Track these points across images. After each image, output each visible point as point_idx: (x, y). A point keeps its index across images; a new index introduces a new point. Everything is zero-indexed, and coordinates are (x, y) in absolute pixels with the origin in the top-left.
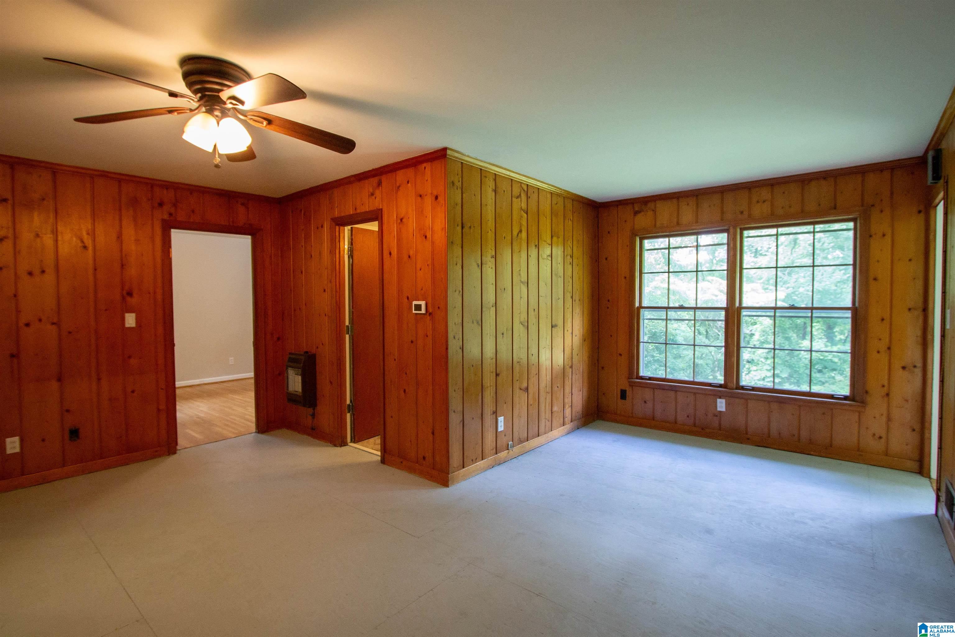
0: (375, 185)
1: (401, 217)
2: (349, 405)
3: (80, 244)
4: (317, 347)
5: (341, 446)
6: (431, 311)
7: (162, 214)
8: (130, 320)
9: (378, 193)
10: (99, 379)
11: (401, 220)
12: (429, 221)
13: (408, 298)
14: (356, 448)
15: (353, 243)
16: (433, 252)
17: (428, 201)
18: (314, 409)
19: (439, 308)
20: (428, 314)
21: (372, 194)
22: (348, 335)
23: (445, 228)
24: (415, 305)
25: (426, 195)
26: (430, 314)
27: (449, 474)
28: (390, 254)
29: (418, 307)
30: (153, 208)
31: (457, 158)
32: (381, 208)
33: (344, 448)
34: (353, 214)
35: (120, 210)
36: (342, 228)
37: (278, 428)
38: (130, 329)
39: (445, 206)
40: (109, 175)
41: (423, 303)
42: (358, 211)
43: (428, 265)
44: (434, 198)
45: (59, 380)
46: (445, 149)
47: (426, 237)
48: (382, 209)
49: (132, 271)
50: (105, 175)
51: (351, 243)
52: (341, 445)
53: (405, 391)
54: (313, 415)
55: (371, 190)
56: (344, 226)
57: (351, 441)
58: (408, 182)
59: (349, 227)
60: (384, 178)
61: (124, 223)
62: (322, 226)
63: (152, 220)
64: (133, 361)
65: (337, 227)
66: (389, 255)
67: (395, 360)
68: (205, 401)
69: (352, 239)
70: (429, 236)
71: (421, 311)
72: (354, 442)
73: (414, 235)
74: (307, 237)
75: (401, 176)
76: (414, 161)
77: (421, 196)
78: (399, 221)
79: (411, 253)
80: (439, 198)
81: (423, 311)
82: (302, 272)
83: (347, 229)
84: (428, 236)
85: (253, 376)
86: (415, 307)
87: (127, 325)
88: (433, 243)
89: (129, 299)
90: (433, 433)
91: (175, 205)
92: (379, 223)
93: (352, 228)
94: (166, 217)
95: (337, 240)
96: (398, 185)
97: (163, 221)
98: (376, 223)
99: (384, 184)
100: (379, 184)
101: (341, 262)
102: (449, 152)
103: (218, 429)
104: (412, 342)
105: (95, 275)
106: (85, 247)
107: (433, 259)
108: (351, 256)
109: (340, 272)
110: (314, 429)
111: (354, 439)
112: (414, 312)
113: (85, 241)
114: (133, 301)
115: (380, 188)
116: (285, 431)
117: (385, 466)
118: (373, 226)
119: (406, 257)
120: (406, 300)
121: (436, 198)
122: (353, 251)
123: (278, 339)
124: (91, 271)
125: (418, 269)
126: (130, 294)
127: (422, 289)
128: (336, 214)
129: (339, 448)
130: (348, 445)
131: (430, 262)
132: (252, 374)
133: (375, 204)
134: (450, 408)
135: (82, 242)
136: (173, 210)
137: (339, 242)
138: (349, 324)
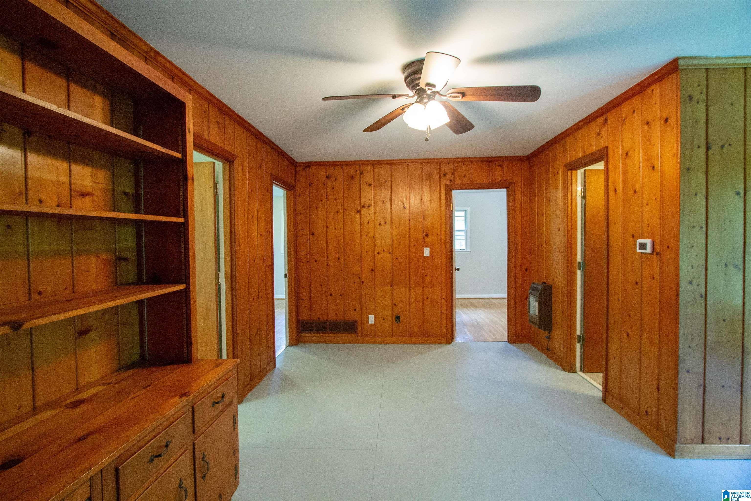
0: (601, 124)
1: (627, 151)
2: (579, 336)
3: (402, 206)
4: (553, 280)
5: (569, 372)
6: (658, 251)
7: (446, 181)
8: (427, 252)
9: (604, 132)
10: (410, 288)
11: (627, 154)
12: (657, 149)
13: (633, 236)
14: (583, 378)
15: (586, 185)
16: (661, 184)
17: (657, 127)
18: (549, 333)
19: (668, 247)
20: (655, 253)
21: (599, 134)
22: (580, 271)
23: (677, 153)
24: (640, 243)
25: (654, 121)
26: (658, 254)
27: (676, 443)
28: (616, 191)
29: (642, 246)
30: (440, 177)
31: (698, 65)
32: (607, 145)
33: (571, 375)
34: (582, 157)
35: (422, 182)
36: (574, 172)
37: (526, 342)
38: (427, 257)
39: (677, 128)
40: (417, 161)
41: (648, 242)
42: (586, 153)
43: (656, 199)
44: (663, 122)
45: (391, 286)
46: (676, 60)
47: (653, 168)
48: (607, 147)
49: (428, 220)
50: (414, 161)
51: (584, 185)
52: (570, 370)
53: (628, 334)
54: (549, 338)
55: (598, 131)
56: (577, 170)
57: (581, 370)
58: (634, 112)
59: (582, 170)
60: (610, 116)
61: (425, 189)
62: (558, 173)
63: (440, 186)
64: (428, 278)
65: (570, 172)
66: (614, 192)
67: (619, 300)
68: (486, 310)
69: (585, 181)
70: (658, 165)
71: (646, 249)
72: (584, 372)
73: (640, 168)
74: (547, 185)
75: (625, 108)
76: (639, 87)
77: (648, 123)
78: (625, 155)
79: (637, 187)
80: (670, 120)
81: (649, 250)
82: (543, 215)
83: (580, 172)
84: (656, 167)
85: (506, 297)
86: (639, 246)
87: (425, 255)
88: (662, 172)
89: (426, 238)
90: (658, 389)
91: (453, 174)
92: (604, 162)
93: (585, 170)
94: (448, 183)
95: (569, 184)
96: (623, 117)
97: (447, 185)
98: (602, 163)
99: (609, 122)
100: (606, 121)
101: (574, 203)
102: (680, 62)
103: (484, 333)
104: (637, 283)
105: (409, 223)
106: (404, 207)
107: (662, 191)
108: (584, 197)
109: (571, 212)
110: (549, 350)
111: (584, 369)
112: (638, 251)
113: (405, 204)
114: (428, 240)
115: (606, 126)
116: (529, 346)
117: (605, 405)
118: (600, 166)
119: (631, 192)
120: (632, 238)
121: (666, 120)
122: (586, 191)
123: (526, 270)
124: (407, 222)
125: (645, 203)
126: (427, 235)
127: (649, 226)
128: (569, 160)
129: (567, 373)
130: (576, 373)
131: (658, 195)
132: (505, 296)
133: (601, 143)
134: (681, 366)
135: (403, 204)
136: (452, 178)
137: (572, 185)
138: (581, 260)
